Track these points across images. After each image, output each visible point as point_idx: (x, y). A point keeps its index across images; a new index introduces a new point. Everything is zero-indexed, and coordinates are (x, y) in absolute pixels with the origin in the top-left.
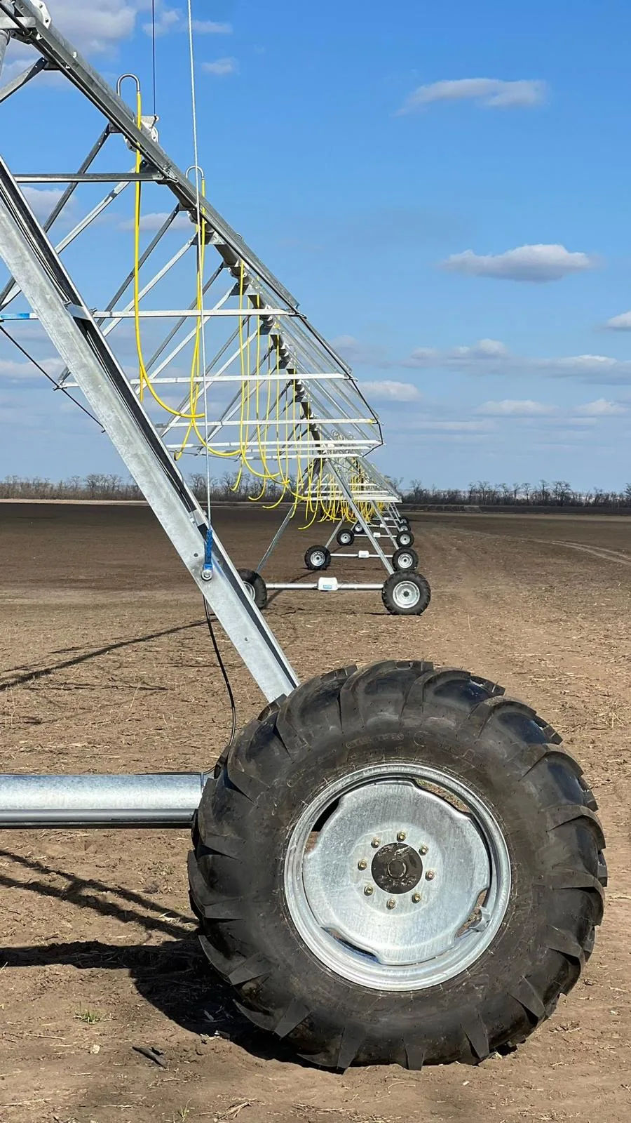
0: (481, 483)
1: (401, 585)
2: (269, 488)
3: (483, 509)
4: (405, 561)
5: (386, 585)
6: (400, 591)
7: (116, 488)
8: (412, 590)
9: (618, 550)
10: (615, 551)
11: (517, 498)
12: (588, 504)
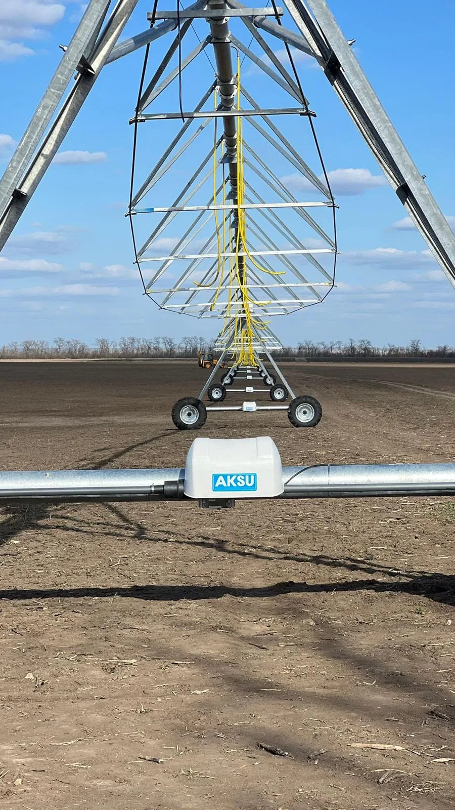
0: (306, 341)
1: (301, 406)
2: (154, 348)
3: (309, 361)
4: (279, 393)
5: (290, 406)
6: (300, 411)
7: (44, 351)
8: (309, 409)
9: (420, 386)
10: (418, 386)
11: (333, 352)
12: (384, 356)
